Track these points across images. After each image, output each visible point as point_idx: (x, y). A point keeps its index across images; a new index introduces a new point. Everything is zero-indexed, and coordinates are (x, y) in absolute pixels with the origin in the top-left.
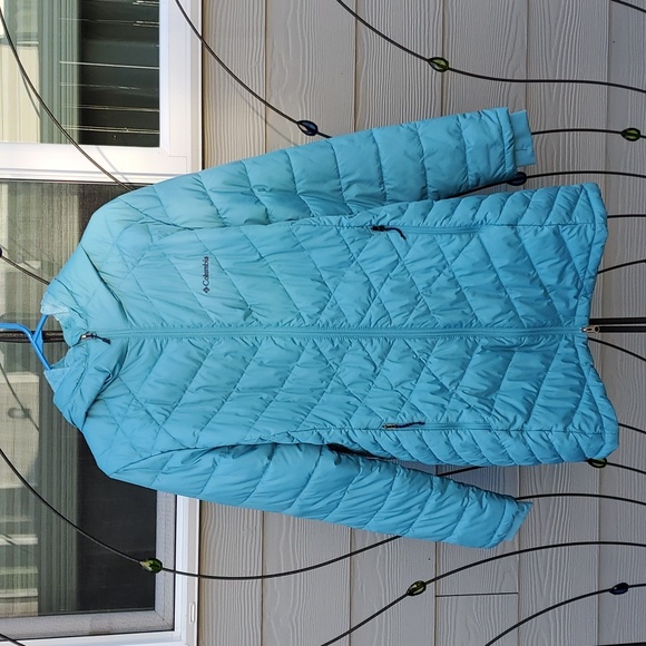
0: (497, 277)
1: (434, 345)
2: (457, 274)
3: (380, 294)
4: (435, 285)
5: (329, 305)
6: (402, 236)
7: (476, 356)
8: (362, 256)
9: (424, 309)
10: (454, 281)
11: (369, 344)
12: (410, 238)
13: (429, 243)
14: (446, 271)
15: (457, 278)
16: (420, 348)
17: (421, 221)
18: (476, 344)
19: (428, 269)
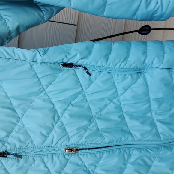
0: (150, 106)
1: (101, 158)
2: (122, 103)
3: (63, 119)
4: (105, 111)
5: (16, 128)
6: (88, 72)
7: (129, 165)
8: (51, 88)
9: (95, 128)
10: (119, 108)
11: (50, 161)
12: (93, 74)
13: (108, 80)
14: (115, 101)
15: (122, 105)
16: (91, 162)
17: (104, 62)
18: (130, 155)
19: (102, 99)
